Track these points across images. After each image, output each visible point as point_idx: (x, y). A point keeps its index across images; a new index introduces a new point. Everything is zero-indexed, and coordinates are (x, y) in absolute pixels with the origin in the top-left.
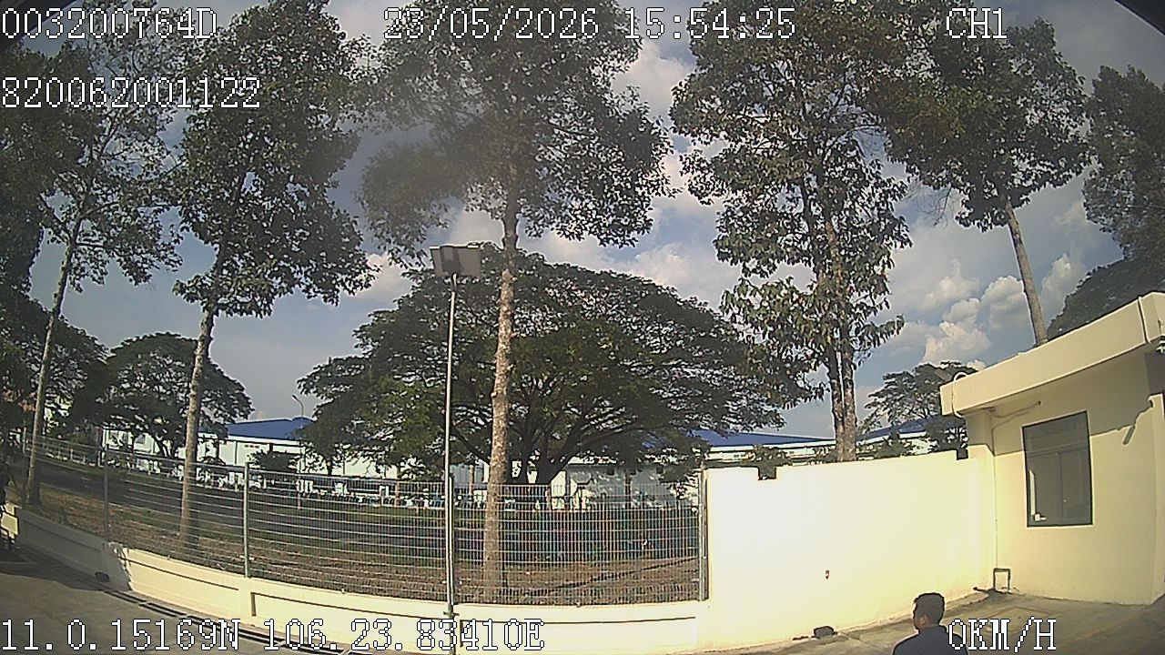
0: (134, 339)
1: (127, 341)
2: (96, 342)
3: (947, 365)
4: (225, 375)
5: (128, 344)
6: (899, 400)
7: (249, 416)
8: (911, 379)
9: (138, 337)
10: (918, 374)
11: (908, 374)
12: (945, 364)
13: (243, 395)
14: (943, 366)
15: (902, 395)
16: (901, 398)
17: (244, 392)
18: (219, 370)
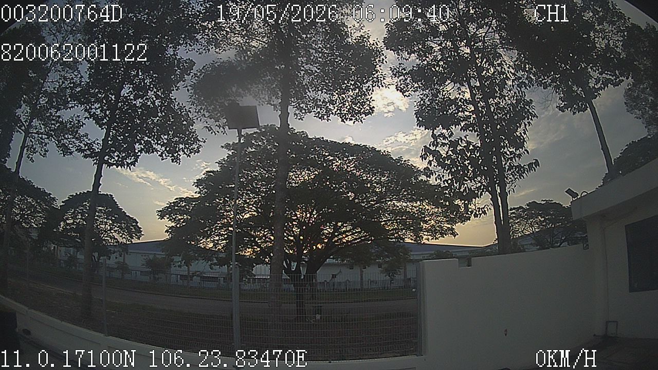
0: (75, 194)
1: (70, 196)
2: (51, 196)
3: (544, 202)
4: (127, 214)
5: (71, 197)
6: (517, 223)
7: (141, 238)
8: (524, 210)
9: (76, 193)
10: (528, 207)
11: (522, 207)
12: (544, 201)
13: (138, 226)
14: (543, 203)
15: (519, 220)
16: (518, 222)
17: (138, 224)
18: (124, 212)
